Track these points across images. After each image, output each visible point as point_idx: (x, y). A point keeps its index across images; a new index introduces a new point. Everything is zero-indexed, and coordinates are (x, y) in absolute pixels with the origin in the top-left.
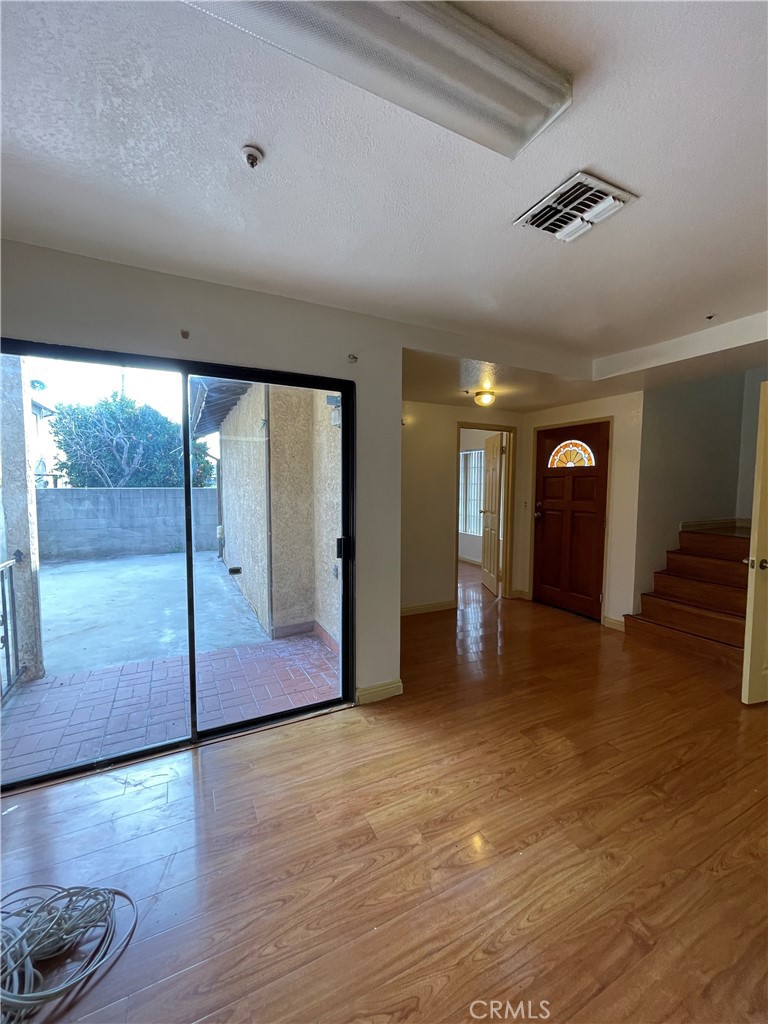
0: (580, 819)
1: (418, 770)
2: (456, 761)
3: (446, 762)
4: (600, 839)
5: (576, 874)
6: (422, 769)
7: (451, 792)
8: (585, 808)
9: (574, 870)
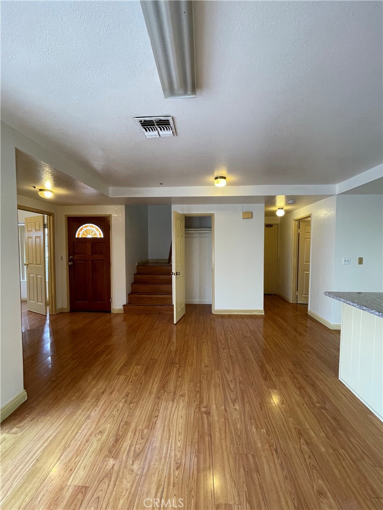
0: (165, 392)
1: (80, 432)
2: (98, 409)
3: (93, 414)
4: (175, 393)
5: (178, 411)
6: (82, 428)
7: (109, 425)
8: (163, 387)
9: (177, 410)
